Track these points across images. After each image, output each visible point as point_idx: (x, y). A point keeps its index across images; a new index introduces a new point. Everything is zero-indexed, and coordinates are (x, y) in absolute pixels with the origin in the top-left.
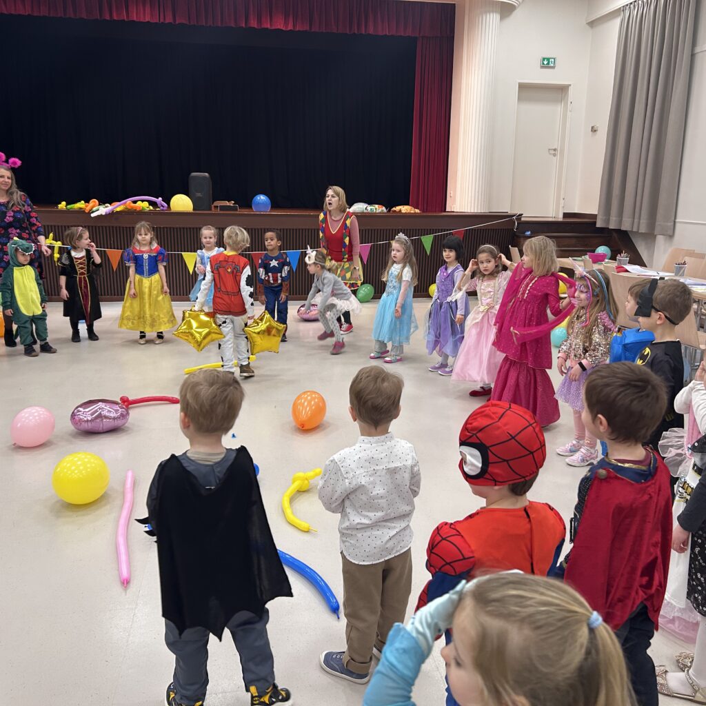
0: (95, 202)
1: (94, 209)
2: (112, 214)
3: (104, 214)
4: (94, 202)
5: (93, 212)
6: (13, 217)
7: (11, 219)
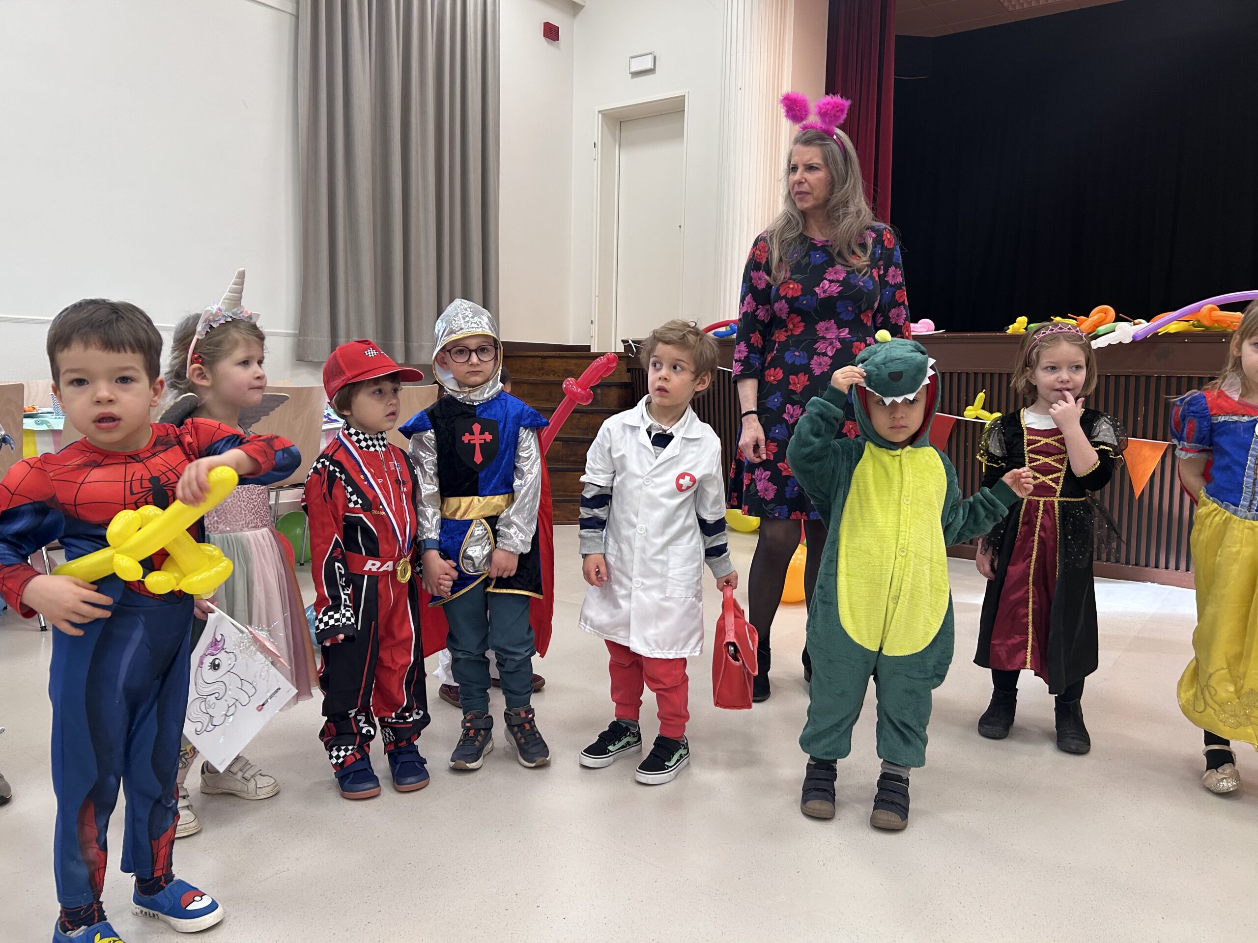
0: (1106, 312)
1: (1101, 329)
2: (1153, 341)
3: (1128, 340)
4: (1103, 312)
5: (1096, 337)
6: (842, 283)
7: (835, 289)
